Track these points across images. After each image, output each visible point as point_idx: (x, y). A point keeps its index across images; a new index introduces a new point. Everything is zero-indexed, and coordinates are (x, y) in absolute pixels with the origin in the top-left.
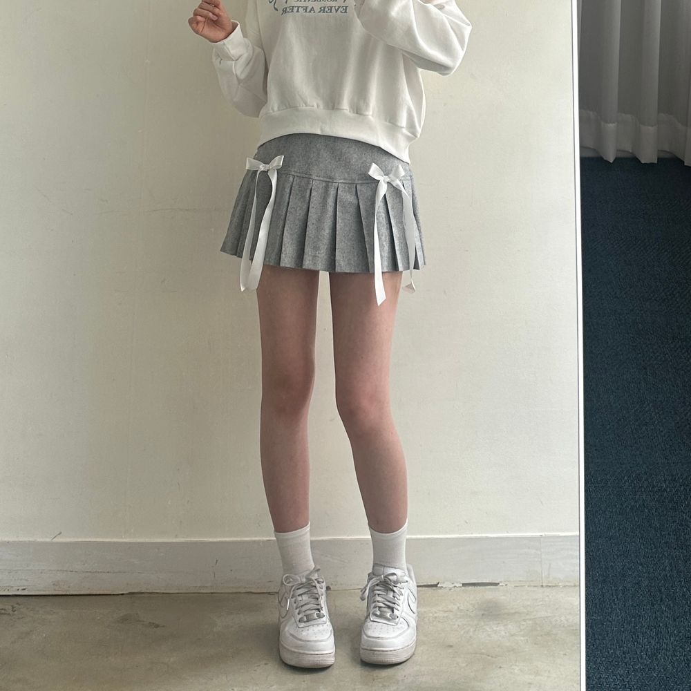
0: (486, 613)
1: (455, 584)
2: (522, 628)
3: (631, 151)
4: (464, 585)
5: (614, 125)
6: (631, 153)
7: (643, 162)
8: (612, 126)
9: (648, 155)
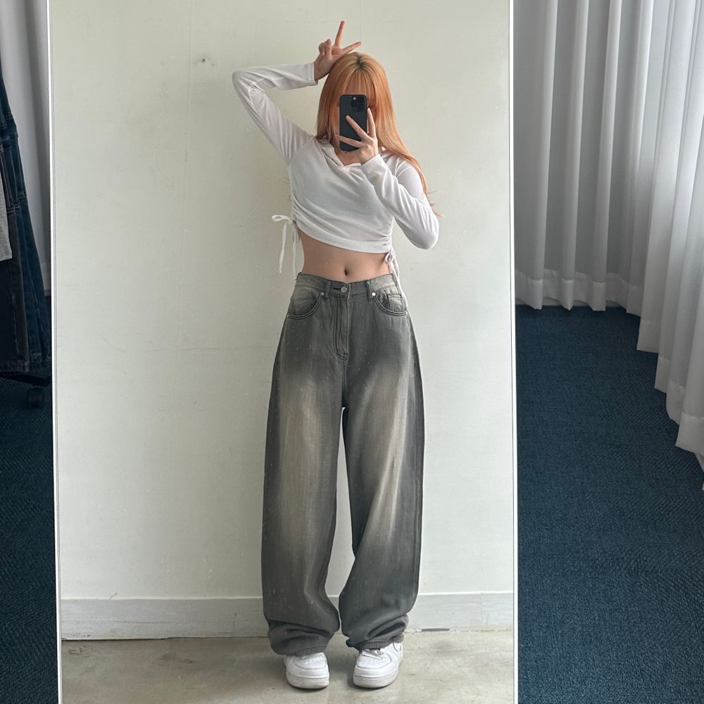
0: (440, 650)
1: (417, 630)
2: (467, 661)
3: (585, 301)
4: (423, 630)
5: (572, 281)
6: (586, 303)
7: (594, 310)
8: (570, 283)
9: (598, 305)
